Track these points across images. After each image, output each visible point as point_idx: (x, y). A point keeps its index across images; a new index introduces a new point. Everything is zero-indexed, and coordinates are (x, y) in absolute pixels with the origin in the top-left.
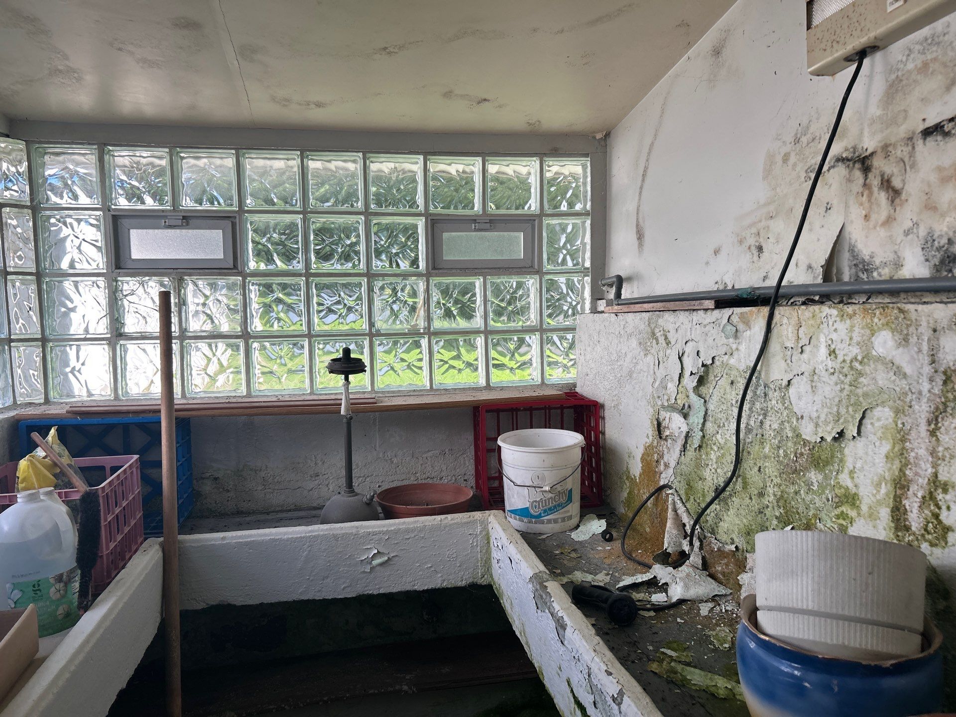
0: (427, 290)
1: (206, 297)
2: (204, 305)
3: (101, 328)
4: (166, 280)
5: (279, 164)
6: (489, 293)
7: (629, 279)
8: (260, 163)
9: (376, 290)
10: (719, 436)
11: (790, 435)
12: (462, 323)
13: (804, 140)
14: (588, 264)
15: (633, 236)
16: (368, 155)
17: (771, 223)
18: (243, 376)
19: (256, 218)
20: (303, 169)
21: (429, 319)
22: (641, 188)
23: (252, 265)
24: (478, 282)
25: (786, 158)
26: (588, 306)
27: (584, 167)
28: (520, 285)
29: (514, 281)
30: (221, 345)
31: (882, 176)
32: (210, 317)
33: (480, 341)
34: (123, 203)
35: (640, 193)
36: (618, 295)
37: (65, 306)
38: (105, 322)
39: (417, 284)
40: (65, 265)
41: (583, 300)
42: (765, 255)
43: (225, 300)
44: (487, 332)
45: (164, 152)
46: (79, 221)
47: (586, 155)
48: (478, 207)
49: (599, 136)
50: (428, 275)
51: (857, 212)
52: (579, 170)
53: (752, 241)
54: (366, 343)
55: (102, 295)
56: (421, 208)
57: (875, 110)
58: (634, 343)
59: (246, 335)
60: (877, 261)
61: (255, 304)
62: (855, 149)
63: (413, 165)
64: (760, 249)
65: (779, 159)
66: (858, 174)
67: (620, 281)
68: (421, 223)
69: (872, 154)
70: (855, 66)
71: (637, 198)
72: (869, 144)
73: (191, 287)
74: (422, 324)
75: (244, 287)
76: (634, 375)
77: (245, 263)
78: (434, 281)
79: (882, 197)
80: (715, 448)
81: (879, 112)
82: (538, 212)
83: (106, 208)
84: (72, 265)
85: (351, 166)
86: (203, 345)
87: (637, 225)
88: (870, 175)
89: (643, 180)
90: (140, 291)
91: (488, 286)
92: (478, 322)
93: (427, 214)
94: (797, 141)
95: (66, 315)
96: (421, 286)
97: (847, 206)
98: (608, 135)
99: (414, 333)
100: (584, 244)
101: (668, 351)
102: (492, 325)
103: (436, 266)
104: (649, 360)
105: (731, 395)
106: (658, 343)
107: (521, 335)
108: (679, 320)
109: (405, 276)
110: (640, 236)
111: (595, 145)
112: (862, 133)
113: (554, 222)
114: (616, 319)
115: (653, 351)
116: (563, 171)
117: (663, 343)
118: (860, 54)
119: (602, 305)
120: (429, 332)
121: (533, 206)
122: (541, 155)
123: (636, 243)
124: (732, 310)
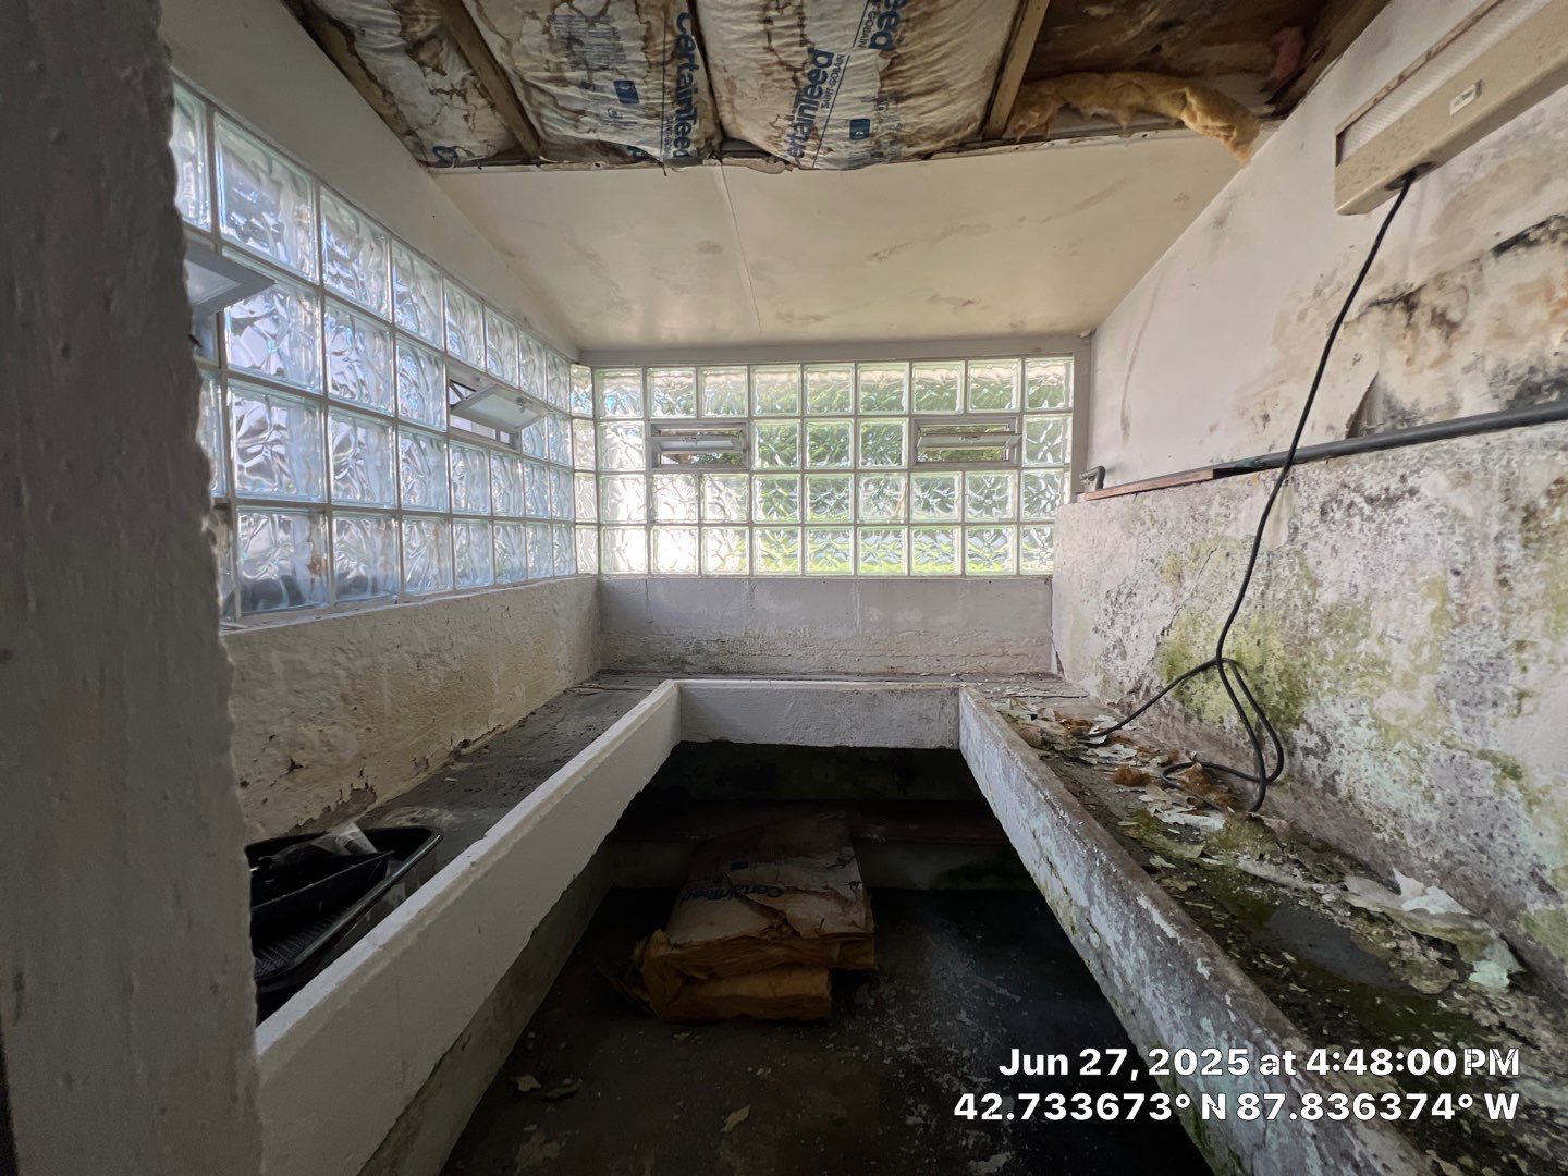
0: (909, 484)
1: (720, 491)
2: (718, 498)
3: (640, 516)
4: (690, 477)
5: (783, 378)
6: (967, 487)
7: (1113, 470)
8: (768, 377)
9: (862, 485)
10: (1209, 613)
12: (942, 516)
13: (1327, 291)
14: (1068, 460)
15: (1118, 425)
16: (859, 365)
17: (1282, 388)
18: (747, 559)
19: (762, 423)
20: (803, 381)
21: (909, 511)
22: (1128, 377)
23: (758, 464)
24: (957, 477)
25: (1302, 317)
26: (1067, 499)
27: (1067, 366)
28: (997, 480)
29: (993, 475)
30: (731, 530)
31: (1434, 311)
32: (723, 508)
33: (957, 531)
34: (659, 414)
35: (1127, 383)
36: (1100, 486)
37: (614, 497)
38: (644, 510)
39: (899, 480)
40: (615, 466)
41: (1063, 494)
42: (1270, 425)
43: (735, 495)
44: (964, 524)
45: (690, 371)
46: (627, 431)
47: (1070, 354)
48: (959, 407)
49: (1084, 334)
50: (909, 471)
51: (1396, 357)
52: (1061, 371)
53: (1257, 411)
54: (851, 533)
55: (642, 489)
56: (906, 410)
57: (1425, 238)
58: (1116, 527)
59: (750, 524)
61: (759, 495)
62: (1395, 288)
63: (897, 372)
64: (1266, 418)
65: (1294, 319)
66: (1399, 315)
67: (1102, 472)
68: (904, 424)
69: (1419, 289)
70: (1396, 194)
71: (1122, 388)
72: (1415, 279)
73: (708, 483)
74: (902, 516)
75: (750, 481)
76: (1116, 559)
77: (751, 463)
78: (914, 476)
79: (1433, 335)
80: (1205, 624)
81: (1431, 240)
82: (1018, 411)
83: (646, 419)
84: (621, 466)
85: (844, 376)
86: (716, 531)
87: (1123, 416)
88: (1417, 313)
89: (1130, 369)
90: (670, 486)
91: (967, 482)
92: (956, 514)
93: (910, 415)
94: (1318, 293)
95: (615, 505)
96: (903, 481)
97: (1382, 354)
98: (1092, 334)
99: (894, 523)
100: (1065, 441)
101: (1154, 531)
102: (969, 517)
103: (918, 463)
104: (1133, 541)
105: (1227, 569)
106: (1143, 524)
107: (998, 528)
108: (1167, 498)
109: (888, 472)
110: (1125, 426)
111: (1080, 343)
112: (1405, 268)
113: (1035, 420)
114: (1096, 505)
115: (1136, 533)
116: (1044, 372)
117: (1149, 524)
118: (1409, 177)
119: (1081, 497)
120: (909, 523)
121: (1014, 405)
122: (1023, 357)
123: (1121, 433)
124: (1230, 479)
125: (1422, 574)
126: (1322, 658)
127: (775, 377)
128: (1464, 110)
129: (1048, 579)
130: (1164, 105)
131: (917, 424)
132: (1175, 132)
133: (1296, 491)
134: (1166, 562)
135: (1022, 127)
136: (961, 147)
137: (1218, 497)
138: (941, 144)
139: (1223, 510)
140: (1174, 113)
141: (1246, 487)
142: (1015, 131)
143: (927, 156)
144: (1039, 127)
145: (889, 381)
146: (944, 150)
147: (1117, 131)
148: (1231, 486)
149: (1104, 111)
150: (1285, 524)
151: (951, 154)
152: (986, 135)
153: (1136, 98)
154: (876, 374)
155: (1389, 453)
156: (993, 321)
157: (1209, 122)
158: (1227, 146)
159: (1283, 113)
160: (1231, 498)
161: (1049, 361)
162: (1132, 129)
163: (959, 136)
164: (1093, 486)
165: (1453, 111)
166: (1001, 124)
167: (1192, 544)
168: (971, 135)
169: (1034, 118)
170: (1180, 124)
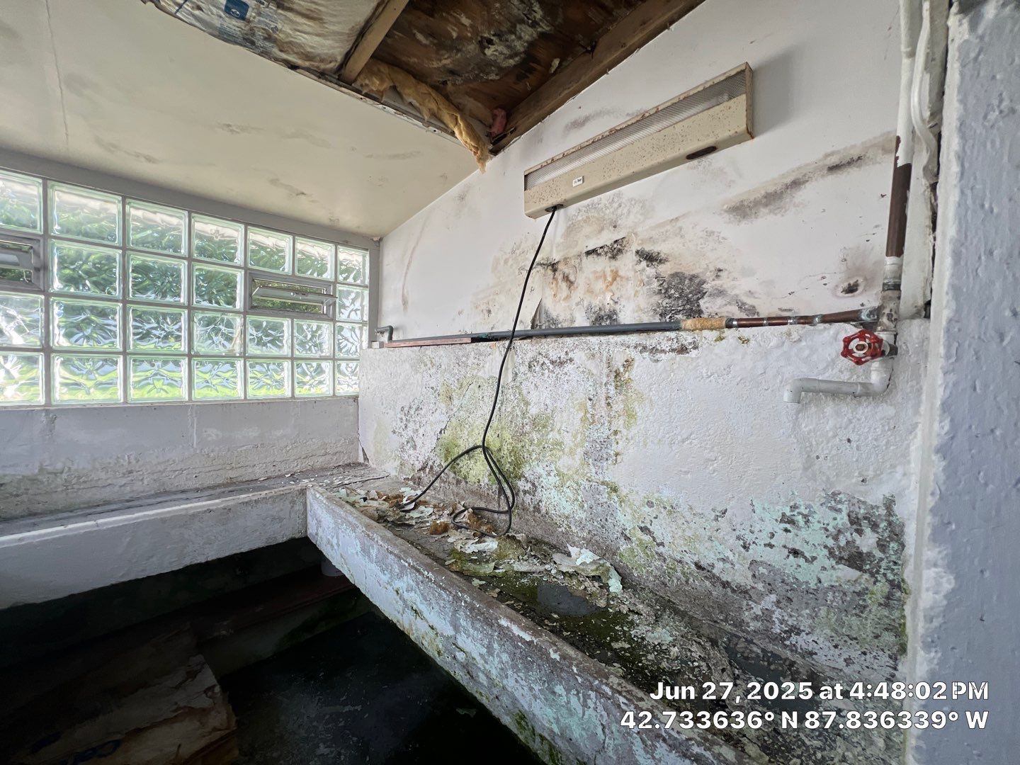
0: (244, 324)
5: (97, 204)
6: (295, 331)
7: (397, 329)
8: (71, 198)
9: (196, 320)
10: (470, 419)
11: (519, 413)
12: (274, 351)
13: (518, 252)
14: (366, 318)
15: (401, 302)
16: (193, 215)
17: (497, 297)
18: (41, 388)
19: (63, 244)
20: (124, 214)
21: (244, 345)
22: (406, 273)
23: (58, 286)
24: (286, 323)
25: (506, 261)
26: (365, 344)
27: (364, 257)
28: (318, 328)
29: (314, 324)
30: (12, 357)
31: (564, 274)
33: (287, 364)
35: (405, 276)
36: (390, 338)
39: (234, 319)
41: (363, 341)
42: (493, 314)
43: (20, 317)
44: (293, 359)
47: (367, 250)
48: (288, 270)
49: (375, 239)
50: (245, 313)
51: (549, 292)
52: (360, 259)
53: (484, 307)
54: (185, 363)
56: (241, 263)
57: (559, 239)
58: (407, 366)
59: (47, 350)
60: (561, 319)
61: (59, 320)
62: (548, 259)
63: (232, 231)
64: (489, 312)
65: (502, 262)
66: (550, 272)
67: (391, 330)
68: (240, 276)
69: (558, 262)
70: (551, 214)
71: (403, 278)
72: (556, 257)
74: (238, 350)
75: (46, 304)
76: (407, 387)
77: (50, 284)
78: (250, 318)
79: (564, 285)
80: (467, 426)
81: (562, 241)
82: (333, 279)
85: (174, 221)
87: (403, 296)
88: (557, 273)
89: (408, 269)
91: (295, 327)
92: (286, 351)
93: (246, 268)
94: (513, 252)
96: (238, 321)
97: (543, 289)
98: (381, 240)
99: (230, 358)
100: (362, 306)
101: (433, 370)
102: (297, 353)
103: (253, 307)
104: (419, 376)
105: (479, 394)
106: (426, 365)
107: (319, 362)
108: (441, 351)
109: (224, 312)
110: (405, 303)
111: (374, 244)
112: (551, 251)
113: (345, 289)
114: (393, 351)
115: (421, 371)
116: (349, 258)
117: (429, 365)
118: (554, 209)
119: (376, 345)
120: (244, 356)
121: (328, 275)
122: (337, 244)
123: (402, 307)
124: (480, 344)
125: (577, 400)
126: (531, 442)
127: (84, 201)
128: (577, 186)
129: (355, 398)
130: (447, 118)
131: (252, 278)
132: (449, 137)
133: (516, 354)
134: (441, 390)
135: (367, 85)
136: (322, 75)
137: (473, 353)
138: (307, 64)
139: (476, 361)
140: (451, 126)
141: (489, 349)
142: (362, 85)
143: (294, 67)
144: (378, 91)
145: (223, 236)
146: (308, 69)
147: (421, 119)
148: (480, 348)
149: (414, 102)
150: (510, 371)
151: (313, 76)
152: (339, 76)
153: (433, 106)
154: (208, 226)
155: (560, 340)
156: (318, 212)
157: (468, 141)
158: (475, 158)
159: (495, 152)
160: (481, 355)
161: (353, 251)
162: (429, 124)
163: (323, 66)
164: (385, 338)
165: (574, 185)
166: (354, 74)
167: (458, 380)
168: (331, 70)
169: (375, 84)
170: (453, 134)
